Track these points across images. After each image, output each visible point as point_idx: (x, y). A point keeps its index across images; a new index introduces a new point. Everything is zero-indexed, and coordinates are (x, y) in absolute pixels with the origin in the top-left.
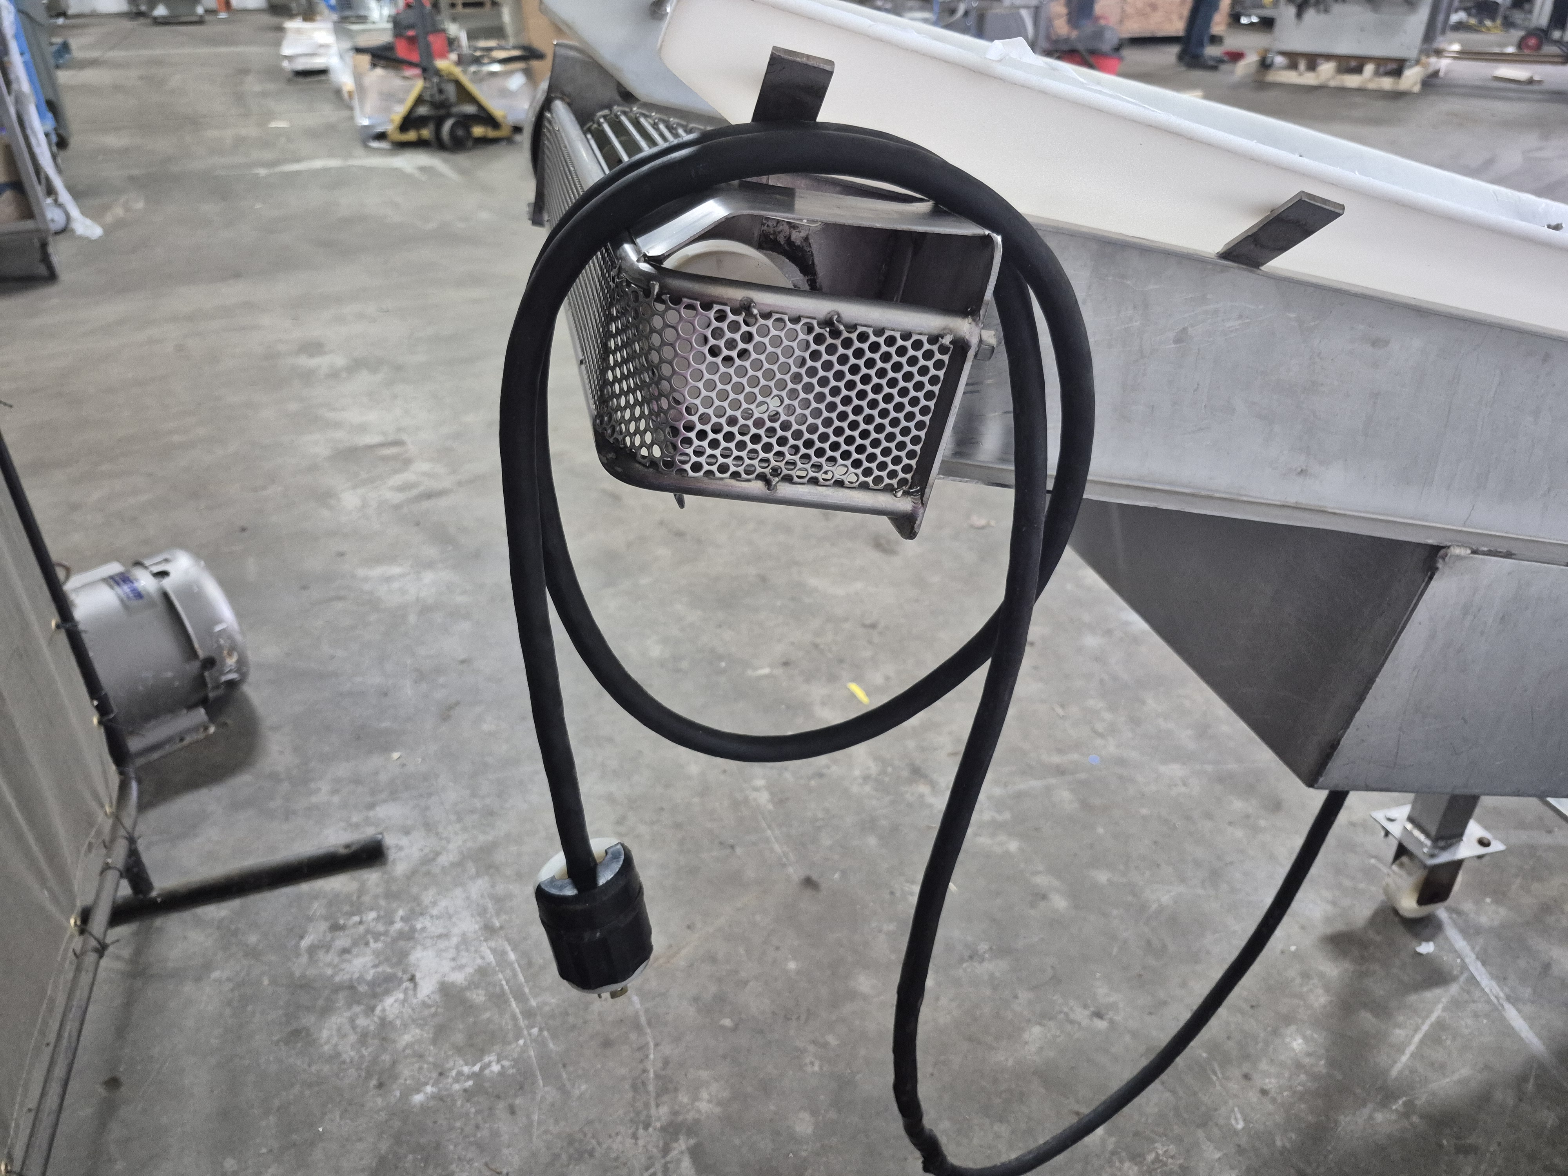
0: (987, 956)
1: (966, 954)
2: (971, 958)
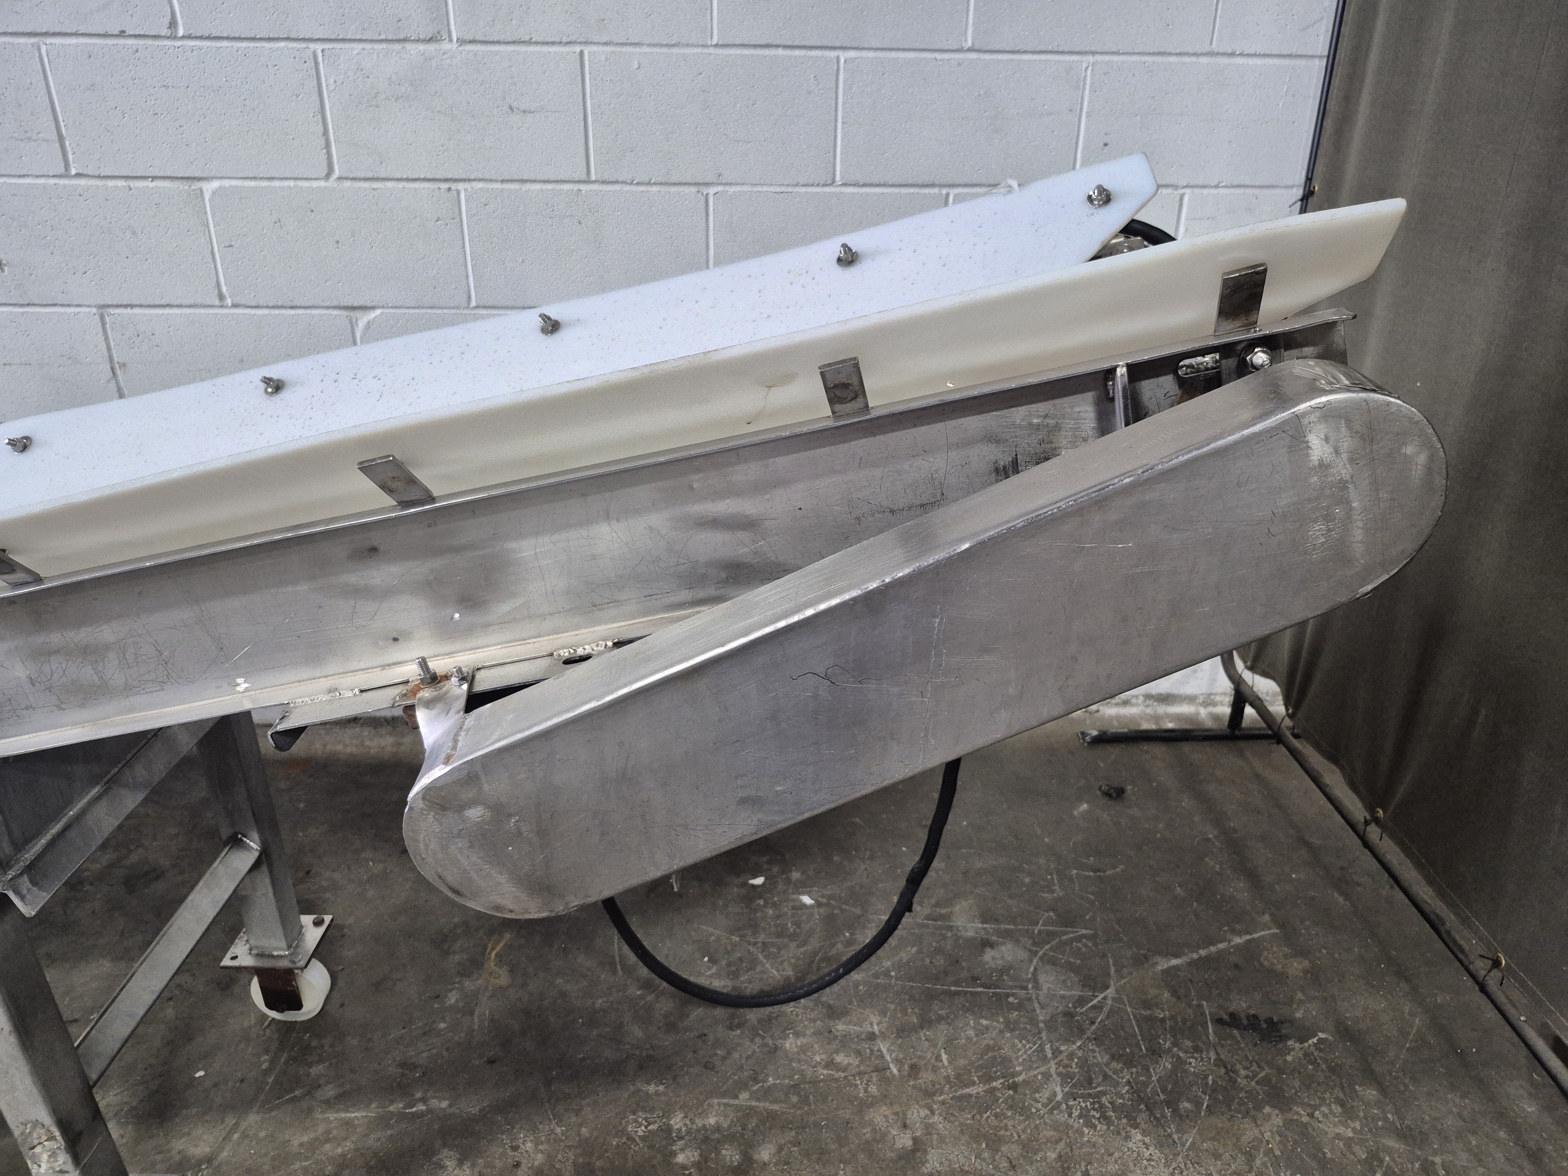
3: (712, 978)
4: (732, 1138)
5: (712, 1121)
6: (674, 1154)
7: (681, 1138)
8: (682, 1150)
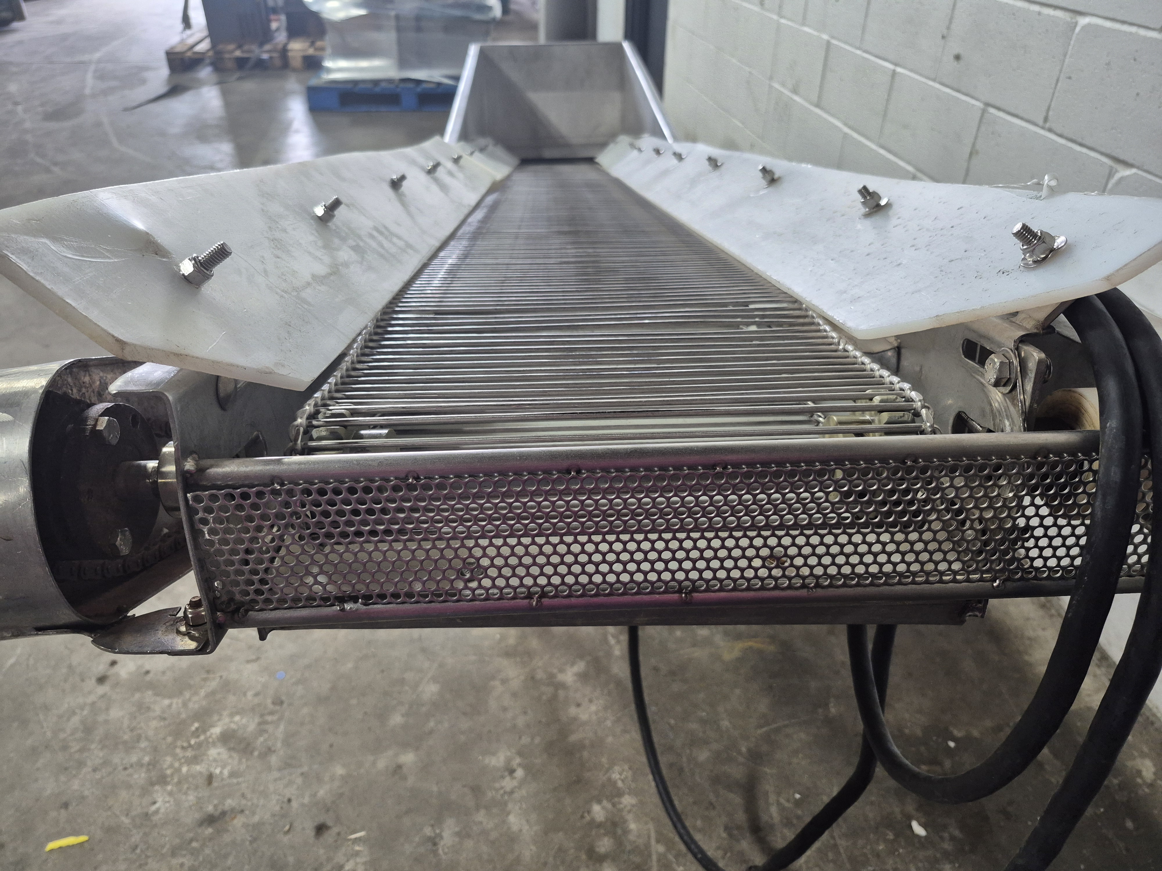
0: (438, 831)
1: (429, 846)
2: (435, 844)
3: (778, 804)
4: (619, 843)
5: (633, 826)
6: (599, 802)
7: (614, 805)
8: (604, 808)
